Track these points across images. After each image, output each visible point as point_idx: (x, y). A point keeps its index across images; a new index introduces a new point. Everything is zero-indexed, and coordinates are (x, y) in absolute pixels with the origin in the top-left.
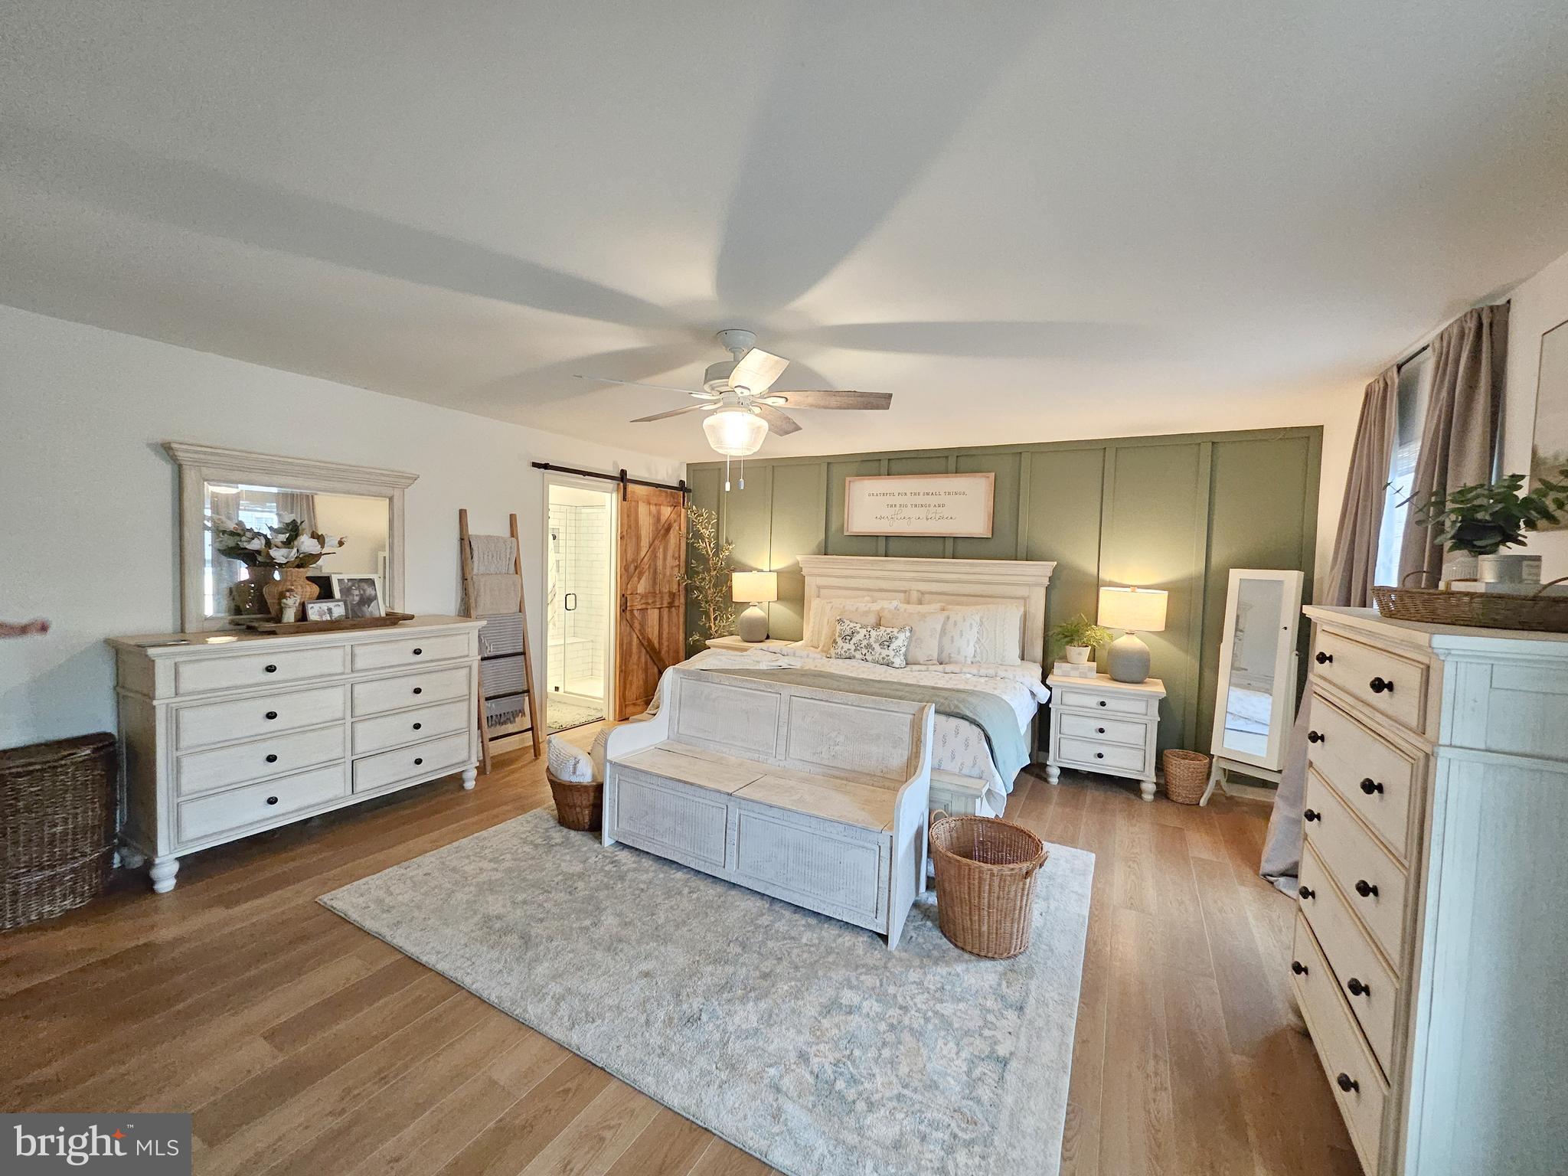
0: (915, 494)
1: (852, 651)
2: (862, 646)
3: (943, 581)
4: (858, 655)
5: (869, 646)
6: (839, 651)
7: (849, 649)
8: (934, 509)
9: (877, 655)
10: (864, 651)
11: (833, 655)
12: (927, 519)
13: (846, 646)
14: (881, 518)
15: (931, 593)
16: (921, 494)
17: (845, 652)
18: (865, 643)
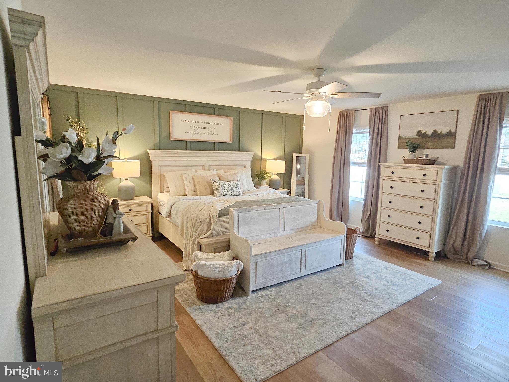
0: (203, 123)
1: (226, 192)
2: (230, 189)
3: (219, 160)
4: (229, 194)
5: (232, 189)
6: (221, 193)
7: (225, 192)
8: (210, 130)
9: (236, 192)
10: (231, 191)
11: (218, 196)
12: (208, 134)
13: (224, 191)
14: (188, 132)
15: (213, 166)
16: (205, 123)
17: (224, 193)
18: (230, 188)
